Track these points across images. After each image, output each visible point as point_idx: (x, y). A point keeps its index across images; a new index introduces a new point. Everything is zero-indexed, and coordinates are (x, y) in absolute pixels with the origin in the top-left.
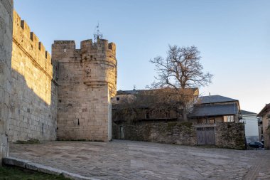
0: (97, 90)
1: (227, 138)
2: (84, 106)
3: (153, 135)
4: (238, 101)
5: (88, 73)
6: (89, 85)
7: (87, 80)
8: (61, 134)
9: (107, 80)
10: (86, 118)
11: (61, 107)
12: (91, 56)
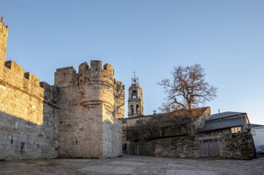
0: (92, 109)
1: (232, 148)
2: (81, 126)
3: (158, 150)
4: (246, 114)
5: (83, 94)
6: (85, 105)
7: (82, 101)
8: (62, 152)
9: (100, 99)
10: (83, 137)
11: (62, 128)
12: (85, 78)
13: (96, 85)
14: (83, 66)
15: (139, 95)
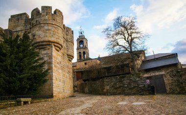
5: (34, 36)
12: (37, 21)
13: (46, 28)
14: (35, 12)
15: (85, 44)
